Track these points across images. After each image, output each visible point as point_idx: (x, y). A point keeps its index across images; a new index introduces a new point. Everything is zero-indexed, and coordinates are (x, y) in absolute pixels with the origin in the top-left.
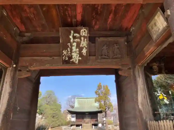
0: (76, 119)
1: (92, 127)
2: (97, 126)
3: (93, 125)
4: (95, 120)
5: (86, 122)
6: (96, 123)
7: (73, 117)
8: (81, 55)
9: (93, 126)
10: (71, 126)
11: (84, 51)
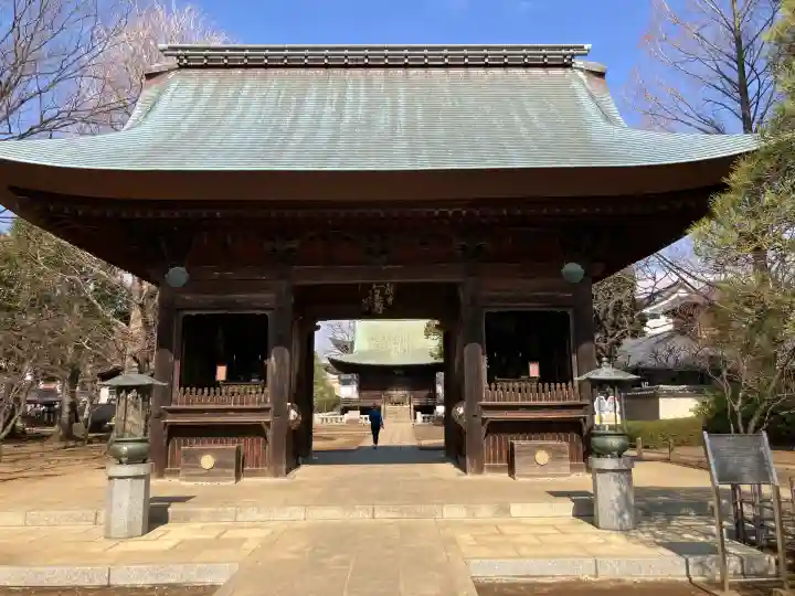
0: (361, 389)
1: (415, 418)
2: (432, 413)
3: (417, 409)
4: (426, 392)
5: (395, 398)
6: (430, 401)
7: (345, 383)
8: (385, 302)
9: (419, 414)
10: (344, 411)
11: (390, 300)
